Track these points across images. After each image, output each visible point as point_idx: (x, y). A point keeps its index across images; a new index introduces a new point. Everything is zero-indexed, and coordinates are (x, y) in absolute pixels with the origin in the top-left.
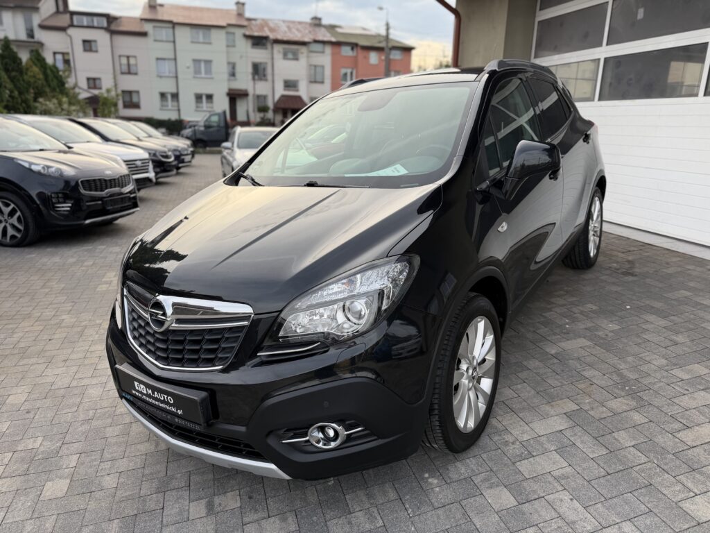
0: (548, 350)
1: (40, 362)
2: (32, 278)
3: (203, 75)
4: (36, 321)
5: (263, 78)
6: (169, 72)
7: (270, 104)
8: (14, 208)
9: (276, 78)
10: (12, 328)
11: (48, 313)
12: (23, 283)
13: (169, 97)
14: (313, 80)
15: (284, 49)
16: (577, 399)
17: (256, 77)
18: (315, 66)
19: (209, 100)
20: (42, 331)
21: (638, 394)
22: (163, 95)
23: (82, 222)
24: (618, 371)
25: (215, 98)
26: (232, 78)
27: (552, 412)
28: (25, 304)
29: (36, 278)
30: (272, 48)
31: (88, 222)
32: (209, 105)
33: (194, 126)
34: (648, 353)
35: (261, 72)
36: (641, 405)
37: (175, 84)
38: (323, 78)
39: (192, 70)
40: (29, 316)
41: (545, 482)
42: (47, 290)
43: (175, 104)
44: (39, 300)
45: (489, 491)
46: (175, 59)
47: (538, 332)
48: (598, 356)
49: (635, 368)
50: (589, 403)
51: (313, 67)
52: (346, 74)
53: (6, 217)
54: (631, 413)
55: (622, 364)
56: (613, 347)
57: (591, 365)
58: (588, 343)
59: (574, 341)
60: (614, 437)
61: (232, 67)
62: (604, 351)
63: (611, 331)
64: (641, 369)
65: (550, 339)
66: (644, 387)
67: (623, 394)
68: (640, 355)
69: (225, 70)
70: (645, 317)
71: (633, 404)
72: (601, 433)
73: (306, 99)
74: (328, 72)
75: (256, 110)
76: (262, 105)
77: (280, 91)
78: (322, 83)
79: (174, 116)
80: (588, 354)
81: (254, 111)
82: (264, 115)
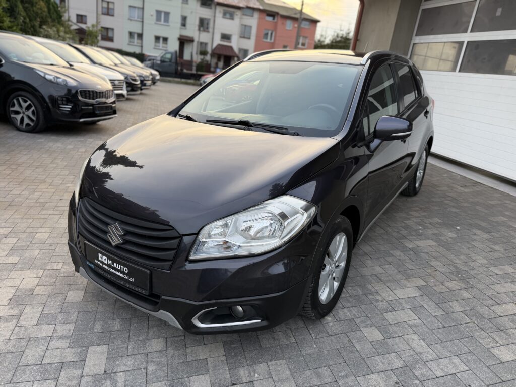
0: (407, 245)
1: (55, 213)
2: (43, 156)
3: (162, 22)
4: (50, 186)
5: (206, 30)
6: (138, 18)
7: (209, 50)
8: (30, 104)
9: (216, 31)
10: (33, 189)
11: (57, 181)
12: (38, 159)
13: (136, 36)
14: (242, 36)
15: (224, 10)
16: (425, 278)
17: (202, 29)
18: (246, 26)
19: (165, 42)
20: (54, 193)
21: (467, 280)
22: (131, 34)
23: (78, 120)
24: (454, 264)
25: (169, 41)
26: (184, 27)
27: (408, 285)
28: (41, 173)
29: (46, 156)
30: (215, 8)
31: (82, 120)
32: (165, 45)
33: (153, 60)
35: (205, 25)
36: (468, 288)
37: (140, 26)
38: (250, 36)
39: (154, 17)
40: (44, 181)
41: (403, 327)
42: (55, 165)
43: (140, 41)
44: (50, 172)
45: (365, 329)
46: (143, 8)
47: (400, 232)
48: (441, 253)
49: (465, 263)
50: (433, 282)
51: (244, 26)
52: (267, 34)
53: (24, 110)
54: (462, 291)
55: (457, 260)
56: (451, 248)
57: (436, 258)
58: (434, 244)
59: (425, 241)
60: (449, 305)
61: (184, 19)
62: (445, 250)
63: (451, 238)
64: (470, 264)
65: (408, 238)
66: (471, 276)
67: (457, 278)
68: (469, 256)
69: (179, 21)
70: (473, 231)
71: (463, 285)
72: (441, 301)
73: (236, 49)
74: (254, 31)
75: (199, 53)
76: (203, 50)
77: (217, 41)
78: (249, 39)
79: (137, 51)
80: (433, 251)
81: (197, 54)
82: (204, 58)
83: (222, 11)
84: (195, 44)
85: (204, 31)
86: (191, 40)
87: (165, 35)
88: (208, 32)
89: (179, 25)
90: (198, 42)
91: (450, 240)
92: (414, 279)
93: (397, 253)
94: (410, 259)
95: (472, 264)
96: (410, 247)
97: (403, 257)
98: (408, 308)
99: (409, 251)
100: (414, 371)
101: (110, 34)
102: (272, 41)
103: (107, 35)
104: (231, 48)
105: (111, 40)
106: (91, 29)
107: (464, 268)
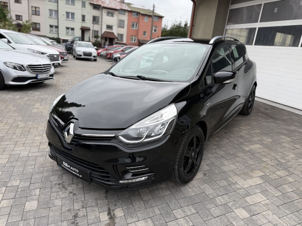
0: (245, 149)
3: (70, 19)
6: (55, 17)
7: (100, 35)
9: (103, 24)
14: (119, 26)
16: (263, 170)
18: (121, 20)
19: (73, 31)
21: (288, 169)
22: (51, 26)
24: (276, 159)
25: (75, 30)
26: (84, 22)
27: (254, 176)
30: (102, 10)
34: (286, 152)
35: (97, 20)
36: (290, 174)
37: (57, 21)
38: (124, 26)
39: (65, 16)
41: (259, 206)
43: (57, 30)
45: (236, 210)
46: (58, 10)
47: (239, 140)
48: (266, 152)
49: (283, 158)
50: (268, 172)
51: (119, 21)
52: (133, 25)
54: (287, 177)
55: (278, 156)
56: (271, 148)
57: (265, 156)
58: (261, 147)
59: (254, 145)
60: (283, 187)
61: (83, 17)
62: (268, 150)
64: (286, 158)
66: (289, 167)
67: (281, 169)
68: (284, 153)
69: (80, 18)
71: (287, 173)
72: (277, 185)
73: (116, 34)
74: (126, 23)
75: (93, 37)
76: (96, 35)
77: (104, 29)
78: (123, 28)
79: (55, 36)
80: (262, 151)
81: (92, 37)
82: (97, 40)
83: (106, 12)
84: (91, 31)
85: (96, 24)
86: (88, 29)
87: (72, 27)
88: (99, 24)
89: (81, 20)
90: (93, 30)
91: (269, 143)
92: (256, 171)
93: (240, 154)
94: (250, 158)
95: (287, 158)
96: (247, 150)
97: (245, 158)
98: (258, 192)
99: (247, 153)
101: (38, 27)
102: (137, 29)
103: (36, 27)
104: (113, 33)
105: (38, 30)
106: (25, 23)
107: (283, 161)
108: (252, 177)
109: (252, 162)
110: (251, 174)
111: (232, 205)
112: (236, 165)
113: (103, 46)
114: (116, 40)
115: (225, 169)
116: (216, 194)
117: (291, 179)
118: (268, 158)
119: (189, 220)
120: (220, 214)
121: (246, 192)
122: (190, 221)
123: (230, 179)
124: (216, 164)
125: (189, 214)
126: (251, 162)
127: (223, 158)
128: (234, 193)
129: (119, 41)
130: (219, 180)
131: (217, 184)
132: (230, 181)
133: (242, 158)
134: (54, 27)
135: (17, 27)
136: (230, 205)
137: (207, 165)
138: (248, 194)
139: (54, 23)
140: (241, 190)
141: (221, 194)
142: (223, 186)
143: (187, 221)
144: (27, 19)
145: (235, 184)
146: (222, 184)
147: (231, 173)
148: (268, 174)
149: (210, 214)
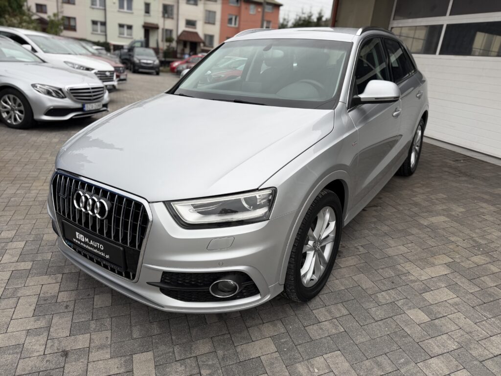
0: (422, 222)
3: (126, 10)
5: (171, 16)
6: (100, 6)
7: (175, 37)
9: (180, 17)
14: (207, 21)
16: (450, 255)
17: (166, 15)
18: (210, 11)
19: (130, 30)
21: (490, 253)
22: (94, 23)
24: (472, 238)
25: (134, 28)
26: (147, 14)
27: (436, 263)
32: (129, 33)
34: (488, 228)
35: (169, 12)
36: (494, 261)
37: (103, 14)
38: (215, 21)
39: (117, 5)
41: (445, 307)
43: (103, 29)
45: (409, 311)
47: (412, 210)
48: (456, 228)
49: (483, 237)
50: (459, 258)
51: (208, 12)
52: (231, 19)
54: (489, 265)
55: (474, 234)
56: (464, 222)
57: (453, 234)
58: (447, 219)
59: (437, 217)
60: (481, 280)
61: (147, 6)
62: (459, 225)
63: (461, 212)
64: (487, 237)
65: (420, 215)
66: (493, 249)
67: (480, 253)
68: (484, 229)
69: (142, 7)
70: (479, 204)
71: (488, 259)
72: (472, 278)
73: (201, 35)
74: (218, 17)
75: (164, 39)
76: (168, 36)
77: (182, 27)
78: (214, 24)
79: (102, 39)
80: (448, 226)
81: (162, 41)
82: (170, 45)
84: (160, 31)
85: (168, 17)
86: (155, 28)
87: (129, 23)
88: (172, 18)
89: (143, 12)
90: (163, 29)
91: (460, 214)
92: (439, 256)
93: (415, 231)
94: (430, 236)
96: (426, 224)
97: (422, 236)
98: (443, 286)
99: (425, 228)
100: (470, 352)
101: (72, 23)
102: (237, 26)
103: (69, 24)
104: (196, 34)
105: (73, 29)
106: (53, 18)
107: (483, 242)
108: (433, 265)
109: (433, 243)
110: (432, 260)
111: (402, 305)
112: (409, 247)
113: (179, 56)
114: (202, 45)
115: (390, 252)
116: (377, 289)
117: (494, 269)
118: (458, 236)
119: (338, 324)
120: (385, 316)
121: (423, 286)
122: (340, 326)
123: (399, 267)
124: (377, 245)
125: (338, 316)
126: (431, 242)
127: (387, 236)
128: (406, 287)
129: (207, 46)
130: (382, 269)
131: (378, 274)
132: (399, 271)
133: (418, 237)
134: (99, 24)
135: (40, 25)
136: (400, 303)
137: (362, 246)
138: (427, 289)
139: (99, 17)
140: (417, 283)
141: (385, 288)
142: (388, 276)
143: (335, 325)
144: (55, 11)
145: (407, 274)
146: (387, 275)
147: (401, 259)
148: (459, 261)
149: (369, 316)
